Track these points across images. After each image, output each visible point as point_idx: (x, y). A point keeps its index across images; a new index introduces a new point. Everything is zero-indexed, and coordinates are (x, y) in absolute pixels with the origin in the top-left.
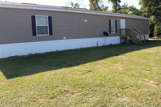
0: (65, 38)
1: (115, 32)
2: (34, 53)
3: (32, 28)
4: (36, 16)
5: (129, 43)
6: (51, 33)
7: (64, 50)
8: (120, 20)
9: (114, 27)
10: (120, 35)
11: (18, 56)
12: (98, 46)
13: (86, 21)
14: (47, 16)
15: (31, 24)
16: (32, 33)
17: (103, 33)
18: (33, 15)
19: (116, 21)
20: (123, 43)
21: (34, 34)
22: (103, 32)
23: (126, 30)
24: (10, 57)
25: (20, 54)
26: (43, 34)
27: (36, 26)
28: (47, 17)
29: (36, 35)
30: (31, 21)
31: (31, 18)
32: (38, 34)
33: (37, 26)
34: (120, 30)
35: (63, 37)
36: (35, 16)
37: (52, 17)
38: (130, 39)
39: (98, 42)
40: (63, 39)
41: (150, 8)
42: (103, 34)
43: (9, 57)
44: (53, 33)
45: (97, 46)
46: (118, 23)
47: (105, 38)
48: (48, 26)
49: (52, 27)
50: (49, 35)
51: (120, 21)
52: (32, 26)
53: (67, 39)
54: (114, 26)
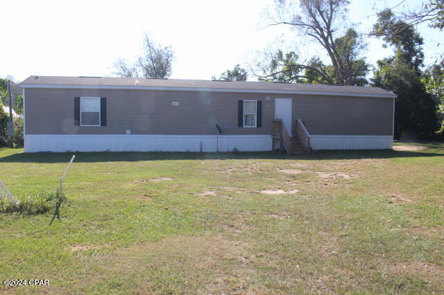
0: (128, 132)
1: (255, 126)
4: (81, 97)
6: (104, 123)
8: (274, 100)
9: (255, 115)
12: (204, 151)
13: (176, 103)
14: (100, 98)
15: (73, 109)
19: (261, 102)
26: (90, 124)
27: (81, 111)
30: (74, 105)
31: (74, 100)
32: (82, 124)
35: (126, 130)
40: (125, 133)
44: (107, 124)
45: (199, 151)
46: (266, 106)
47: (217, 137)
48: (100, 112)
49: (105, 113)
50: (100, 125)
52: (74, 112)
54: (254, 112)
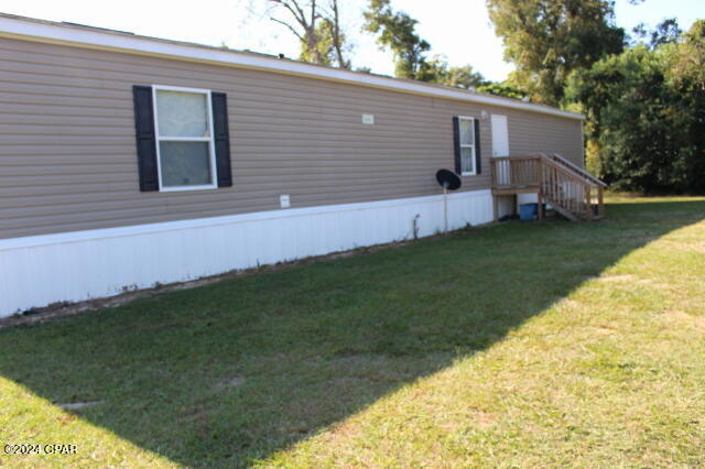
1: (474, 172)
2: (147, 282)
3: (134, 149)
4: (154, 87)
5: (535, 217)
6: (225, 179)
7: (286, 263)
8: (490, 118)
9: (470, 149)
10: (492, 183)
11: (66, 304)
12: (420, 235)
13: (368, 119)
14: (209, 92)
15: (133, 131)
16: (136, 176)
17: (434, 177)
18: (142, 81)
19: (477, 122)
20: (505, 218)
21: (148, 182)
22: (436, 172)
23: (512, 162)
24: (26, 313)
25: (76, 292)
26: (186, 182)
27: (158, 138)
28: (205, 95)
29: (157, 189)
30: (131, 113)
31: (130, 95)
32: (164, 185)
33: (161, 142)
34: (493, 162)
35: (278, 196)
36: (149, 90)
37: (229, 94)
38: (540, 199)
39: (418, 216)
41: (551, 76)
42: (436, 182)
43: (16, 316)
44: (234, 179)
46: (483, 129)
47: (446, 199)
48: (211, 139)
49: (227, 144)
50: (215, 185)
51: (490, 123)
52: (134, 138)
53: (294, 204)
54: (469, 143)
